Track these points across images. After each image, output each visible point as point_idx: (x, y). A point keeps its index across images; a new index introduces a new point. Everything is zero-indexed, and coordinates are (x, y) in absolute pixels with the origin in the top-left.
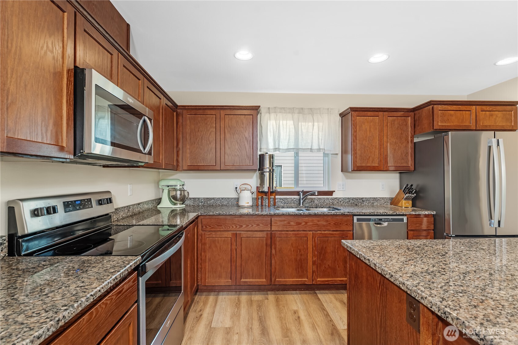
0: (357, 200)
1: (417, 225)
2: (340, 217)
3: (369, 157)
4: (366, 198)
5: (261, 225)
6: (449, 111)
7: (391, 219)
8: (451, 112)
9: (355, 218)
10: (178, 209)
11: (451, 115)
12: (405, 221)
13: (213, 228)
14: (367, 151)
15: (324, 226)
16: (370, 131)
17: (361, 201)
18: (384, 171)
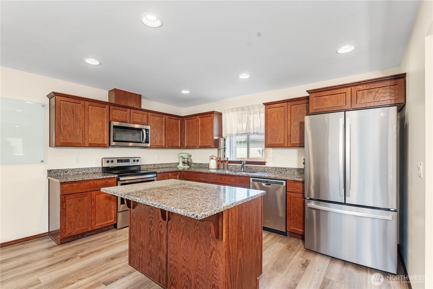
0: (282, 169)
1: (294, 189)
2: (243, 177)
3: (277, 137)
4: (288, 168)
5: (205, 178)
6: (323, 97)
7: (274, 182)
8: (325, 96)
9: (251, 179)
10: (186, 168)
11: (326, 100)
12: (284, 184)
13: (186, 177)
14: (276, 133)
15: (234, 182)
16: (278, 118)
17: (285, 170)
18: (288, 147)
